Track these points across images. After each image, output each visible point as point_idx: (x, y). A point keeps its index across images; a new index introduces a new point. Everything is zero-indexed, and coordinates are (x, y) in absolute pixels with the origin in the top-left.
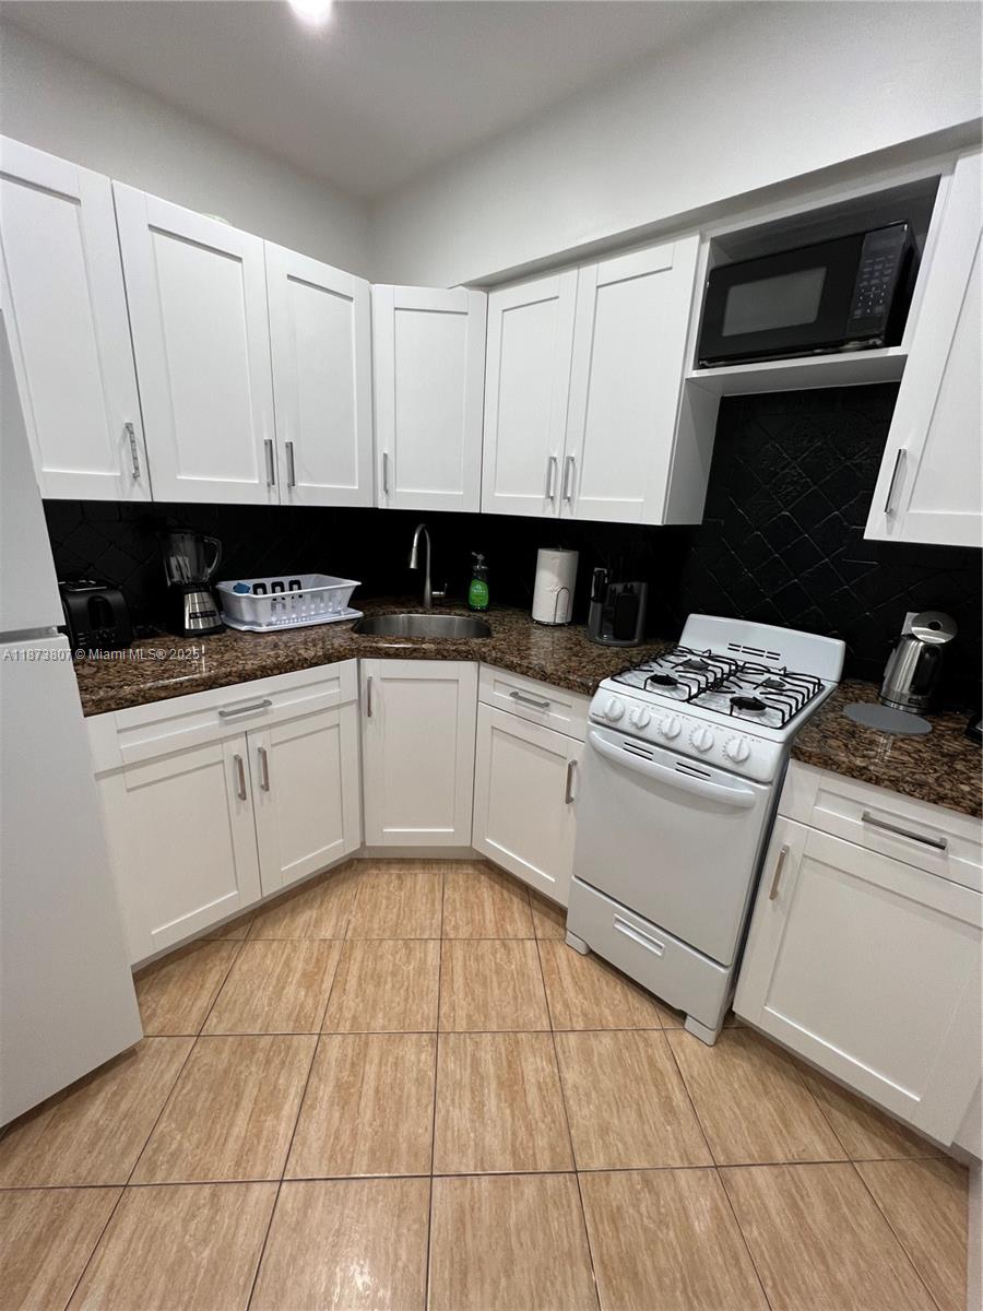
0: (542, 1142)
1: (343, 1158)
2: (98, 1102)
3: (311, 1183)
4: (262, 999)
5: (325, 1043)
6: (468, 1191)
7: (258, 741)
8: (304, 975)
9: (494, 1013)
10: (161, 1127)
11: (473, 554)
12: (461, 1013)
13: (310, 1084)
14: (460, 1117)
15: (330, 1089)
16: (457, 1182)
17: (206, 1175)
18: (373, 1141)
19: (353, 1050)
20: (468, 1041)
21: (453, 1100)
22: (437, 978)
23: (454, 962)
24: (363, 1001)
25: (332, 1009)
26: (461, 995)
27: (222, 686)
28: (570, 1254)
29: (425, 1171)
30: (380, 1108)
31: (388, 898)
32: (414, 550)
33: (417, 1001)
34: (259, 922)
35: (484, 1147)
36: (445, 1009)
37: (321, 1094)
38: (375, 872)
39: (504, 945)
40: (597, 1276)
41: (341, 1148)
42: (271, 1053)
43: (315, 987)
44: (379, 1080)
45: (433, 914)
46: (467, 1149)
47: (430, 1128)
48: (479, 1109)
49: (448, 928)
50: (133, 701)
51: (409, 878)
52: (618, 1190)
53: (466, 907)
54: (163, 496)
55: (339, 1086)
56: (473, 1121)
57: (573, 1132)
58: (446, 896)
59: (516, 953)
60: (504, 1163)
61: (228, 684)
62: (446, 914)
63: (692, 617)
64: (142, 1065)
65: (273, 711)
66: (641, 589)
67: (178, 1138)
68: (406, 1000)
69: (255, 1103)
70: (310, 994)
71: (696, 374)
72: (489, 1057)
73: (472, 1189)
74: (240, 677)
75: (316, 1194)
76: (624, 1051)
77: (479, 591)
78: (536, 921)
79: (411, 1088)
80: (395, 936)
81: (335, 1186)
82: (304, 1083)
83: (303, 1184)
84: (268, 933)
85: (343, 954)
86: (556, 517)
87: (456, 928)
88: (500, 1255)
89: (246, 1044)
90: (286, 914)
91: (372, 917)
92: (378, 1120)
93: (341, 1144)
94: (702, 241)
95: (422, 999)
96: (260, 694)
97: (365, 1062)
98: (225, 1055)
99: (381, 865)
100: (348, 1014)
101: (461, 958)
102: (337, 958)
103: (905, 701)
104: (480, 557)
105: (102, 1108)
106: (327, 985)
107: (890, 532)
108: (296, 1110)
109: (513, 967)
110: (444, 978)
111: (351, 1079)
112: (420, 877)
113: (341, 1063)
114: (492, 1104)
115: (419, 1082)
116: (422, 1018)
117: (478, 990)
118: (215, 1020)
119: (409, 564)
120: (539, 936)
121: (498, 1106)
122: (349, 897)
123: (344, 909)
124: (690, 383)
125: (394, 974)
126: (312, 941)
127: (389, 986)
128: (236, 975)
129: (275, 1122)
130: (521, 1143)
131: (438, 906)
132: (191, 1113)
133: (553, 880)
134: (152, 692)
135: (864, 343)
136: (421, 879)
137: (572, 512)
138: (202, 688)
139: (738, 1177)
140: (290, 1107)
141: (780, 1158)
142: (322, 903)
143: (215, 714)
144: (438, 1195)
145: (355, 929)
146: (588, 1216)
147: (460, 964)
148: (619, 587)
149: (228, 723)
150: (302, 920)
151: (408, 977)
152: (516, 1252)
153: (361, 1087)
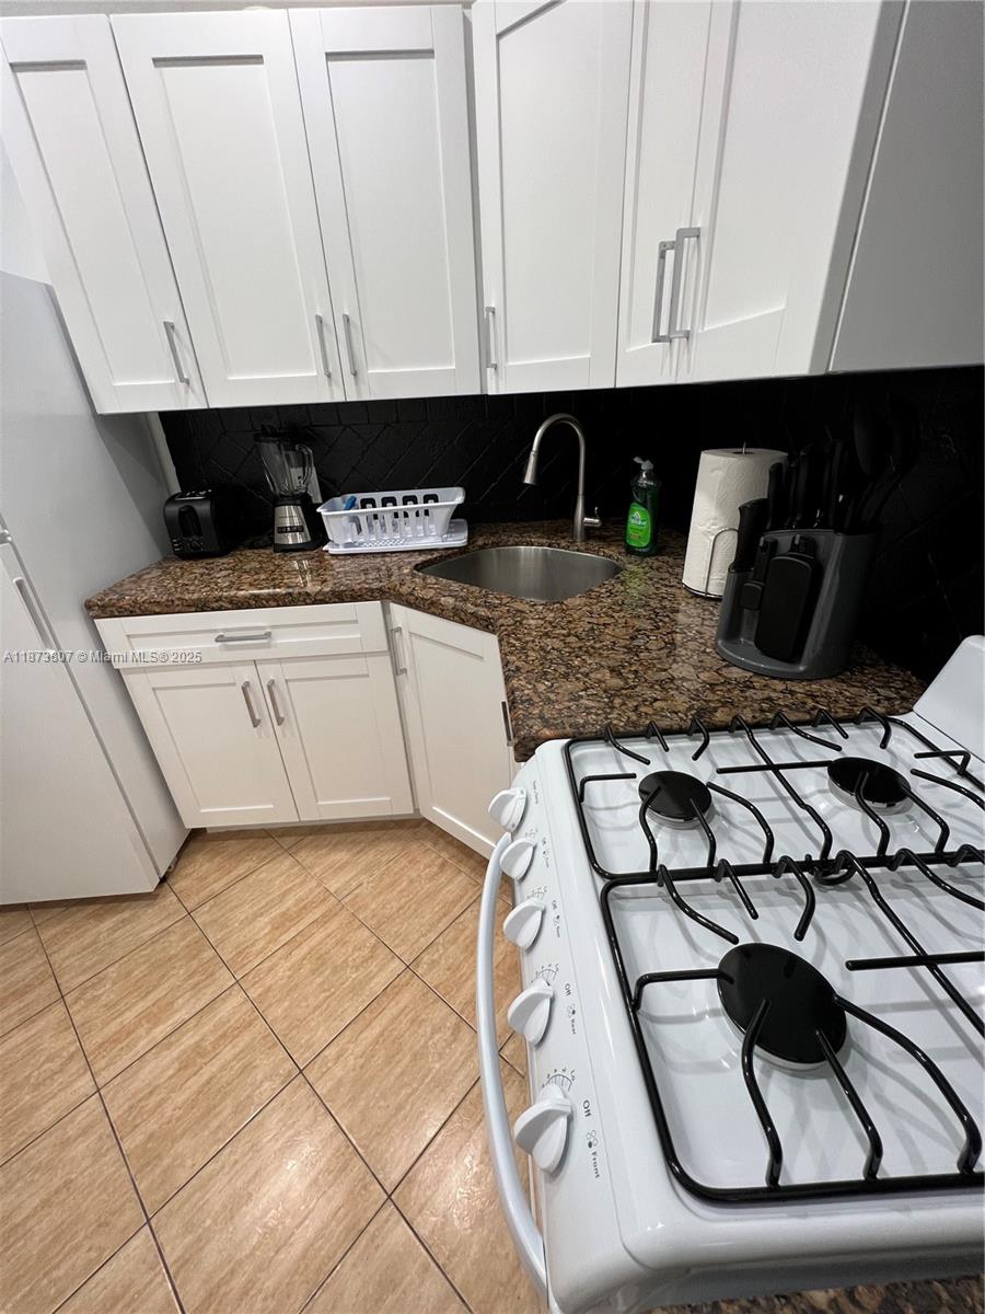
1: (134, 1119)
4: (244, 912)
5: (230, 994)
6: (148, 1277)
7: (270, 672)
8: (284, 913)
9: (362, 1103)
11: (637, 460)
12: (338, 1072)
13: (189, 1022)
14: (222, 1190)
15: (192, 1041)
16: (153, 1257)
17: (86, 1034)
18: (160, 1127)
19: (236, 1022)
20: (312, 1109)
21: (236, 1162)
22: (361, 1009)
23: (393, 1003)
24: (289, 977)
25: (267, 965)
26: (358, 1050)
27: (213, 610)
29: (151, 1208)
30: (192, 1103)
31: (411, 882)
33: (320, 1019)
34: (307, 840)
35: (201, 1249)
36: (331, 1052)
38: (429, 845)
39: (456, 1030)
41: (143, 1107)
42: (201, 969)
43: (277, 933)
44: (221, 1071)
45: (429, 931)
46: (190, 1232)
47: (196, 1169)
49: (426, 958)
50: (131, 612)
51: (450, 872)
53: (467, 947)
54: (220, 401)
55: (198, 1045)
58: (461, 919)
60: (191, 1295)
61: (220, 609)
62: (440, 940)
64: (150, 911)
65: (276, 645)
67: (107, 987)
68: (315, 1009)
69: (153, 1004)
70: (269, 936)
73: (152, 1281)
75: (95, 1129)
77: (637, 522)
79: (228, 1107)
80: (376, 929)
81: (109, 1137)
82: (187, 1018)
83: (101, 1109)
84: (304, 855)
85: (323, 916)
87: (433, 964)
89: (198, 946)
90: (330, 844)
91: (380, 893)
92: (181, 1112)
93: (147, 1103)
95: (325, 1021)
96: (261, 624)
97: (231, 1042)
98: (183, 944)
99: (441, 841)
100: (269, 981)
101: (402, 1005)
102: (317, 916)
106: (286, 938)
109: (438, 1066)
110: (367, 1015)
111: (209, 1048)
112: (462, 877)
113: (220, 1024)
115: (241, 1108)
116: (307, 1041)
117: (379, 1059)
118: (206, 909)
122: (384, 859)
123: (368, 870)
125: (335, 970)
126: (319, 885)
127: (319, 980)
128: (251, 880)
129: (144, 1033)
130: (226, 1294)
132: (128, 975)
134: (146, 605)
136: (458, 881)
138: (193, 609)
142: (360, 851)
143: (213, 637)
144: (134, 1246)
145: (356, 897)
147: (395, 1011)
151: (341, 985)
153: (205, 1064)
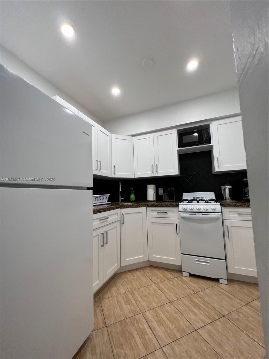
0: (213, 314)
1: (173, 336)
2: (88, 355)
3: (169, 345)
4: (118, 311)
5: (145, 314)
6: (206, 329)
8: (125, 302)
9: (180, 294)
10: (115, 351)
12: (173, 297)
13: (149, 324)
14: (191, 316)
15: (155, 323)
16: (203, 329)
17: (139, 356)
18: (176, 329)
19: (154, 313)
20: (180, 301)
21: (187, 313)
22: (160, 291)
23: (161, 287)
24: (146, 302)
25: (140, 307)
26: (169, 293)
27: (101, 212)
28: (237, 331)
29: (194, 330)
30: (172, 322)
31: (133, 279)
32: (120, 187)
34: (100, 295)
35: (202, 320)
37: (154, 325)
39: (170, 280)
40: (245, 332)
42: (132, 322)
46: (199, 322)
47: (187, 321)
48: (194, 313)
49: (154, 281)
51: (134, 274)
52: (234, 316)
53: (154, 276)
55: (157, 322)
56: (195, 316)
57: (217, 309)
58: (147, 275)
59: (174, 281)
60: (209, 321)
62: (150, 278)
63: (183, 194)
66: (173, 189)
67: (123, 351)
68: (157, 298)
69: (138, 334)
70: (131, 305)
71: (179, 149)
72: (187, 302)
74: (104, 210)
75: (173, 346)
76: (213, 291)
77: (133, 197)
78: (173, 274)
79: (175, 315)
80: (142, 287)
81: (176, 342)
82: (147, 325)
83: (167, 346)
84: (106, 296)
85: (132, 294)
86: (154, 176)
87: (156, 280)
88: (224, 337)
89: (123, 323)
90: (107, 291)
91: (132, 284)
92: (173, 324)
93: (169, 333)
94: (176, 130)
95: (161, 297)
97: (159, 314)
98: (119, 328)
102: (131, 296)
103: (229, 199)
104: (132, 189)
105: (91, 355)
106: (134, 302)
107: (219, 170)
108: (151, 331)
109: (176, 284)
111: (159, 319)
113: (153, 316)
114: (196, 311)
115: (176, 313)
116: (164, 300)
117: (172, 291)
118: (108, 321)
119: (119, 190)
120: (176, 276)
121: (198, 311)
122: (122, 282)
123: (123, 285)
124: (178, 150)
125: (149, 294)
126: (121, 294)
127: (150, 297)
128: (105, 309)
129: (148, 336)
130: (209, 316)
131: (147, 278)
132: (121, 345)
133: (175, 259)
135: (206, 143)
136: (138, 273)
137: (158, 174)
139: (252, 304)
140: (148, 331)
141: (255, 298)
142: (115, 286)
143: (98, 220)
144: (201, 333)
145: (130, 288)
146: (233, 323)
147: (163, 287)
148: (169, 189)
149: (101, 223)
150: (113, 291)
151: (153, 293)
152: (226, 335)
153: (163, 320)
